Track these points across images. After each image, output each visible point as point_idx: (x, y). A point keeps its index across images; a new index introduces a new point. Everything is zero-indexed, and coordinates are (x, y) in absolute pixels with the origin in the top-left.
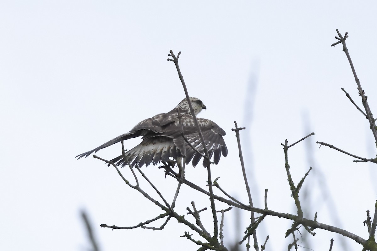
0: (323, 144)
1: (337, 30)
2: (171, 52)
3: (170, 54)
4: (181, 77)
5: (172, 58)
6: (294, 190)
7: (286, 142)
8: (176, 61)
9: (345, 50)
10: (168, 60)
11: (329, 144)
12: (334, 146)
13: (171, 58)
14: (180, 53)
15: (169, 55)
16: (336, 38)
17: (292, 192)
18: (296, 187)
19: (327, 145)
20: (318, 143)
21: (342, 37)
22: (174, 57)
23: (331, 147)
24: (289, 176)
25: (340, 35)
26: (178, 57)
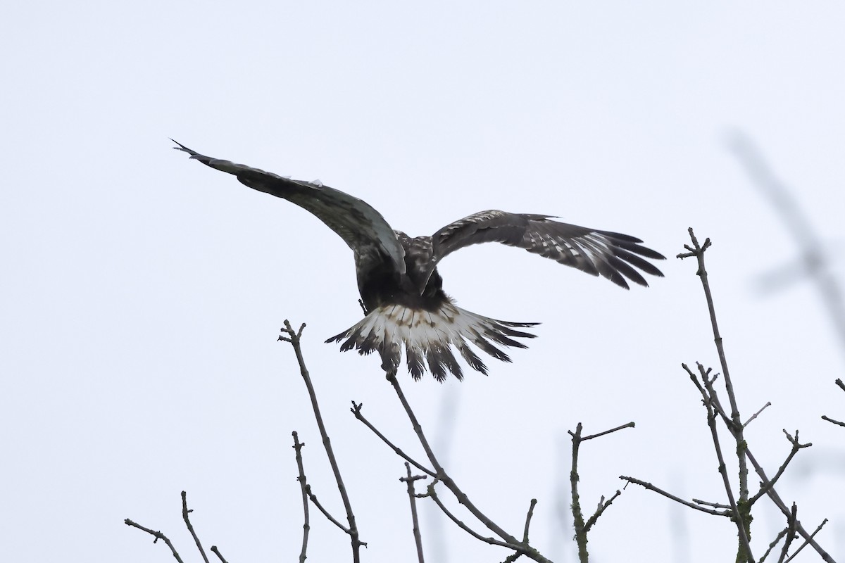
0: (632, 480)
1: (690, 230)
2: (286, 323)
3: (285, 327)
4: (304, 373)
5: (289, 337)
6: (581, 529)
7: (580, 427)
8: (295, 341)
9: (702, 273)
10: (281, 338)
11: (643, 480)
12: (654, 484)
13: (287, 335)
14: (304, 325)
15: (282, 330)
16: (686, 247)
17: (577, 531)
18: (586, 521)
19: (639, 482)
20: (622, 478)
21: (697, 246)
22: (292, 333)
23: (648, 486)
24: (576, 497)
25: (694, 241)
26: (300, 334)
